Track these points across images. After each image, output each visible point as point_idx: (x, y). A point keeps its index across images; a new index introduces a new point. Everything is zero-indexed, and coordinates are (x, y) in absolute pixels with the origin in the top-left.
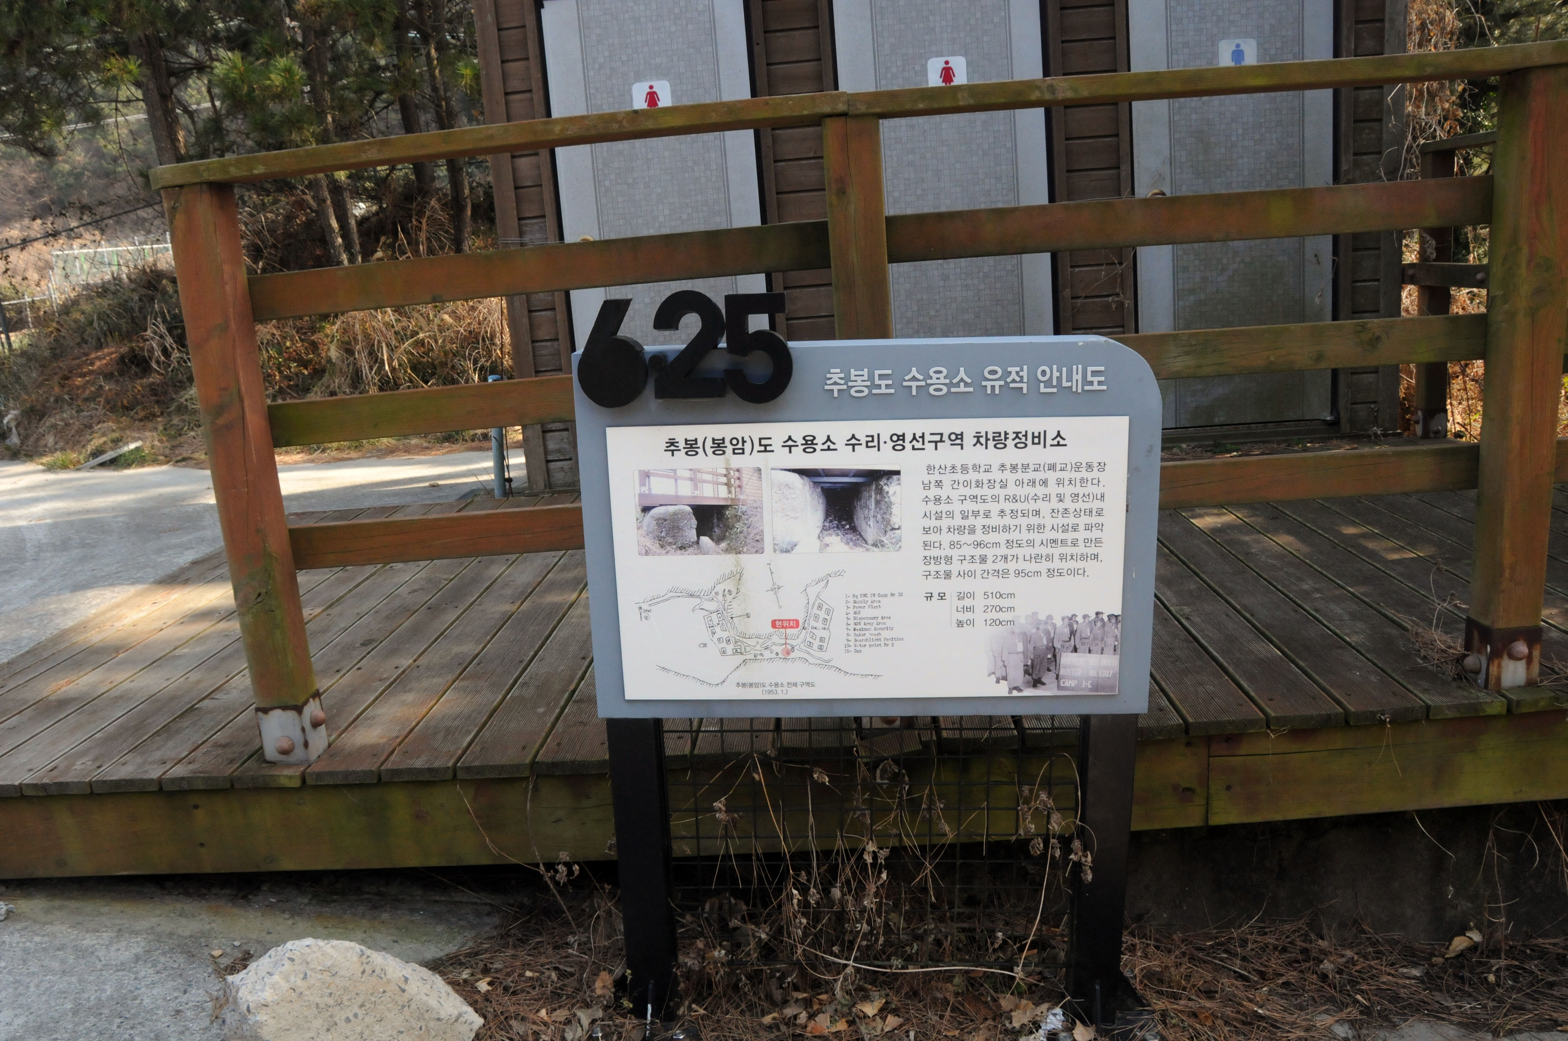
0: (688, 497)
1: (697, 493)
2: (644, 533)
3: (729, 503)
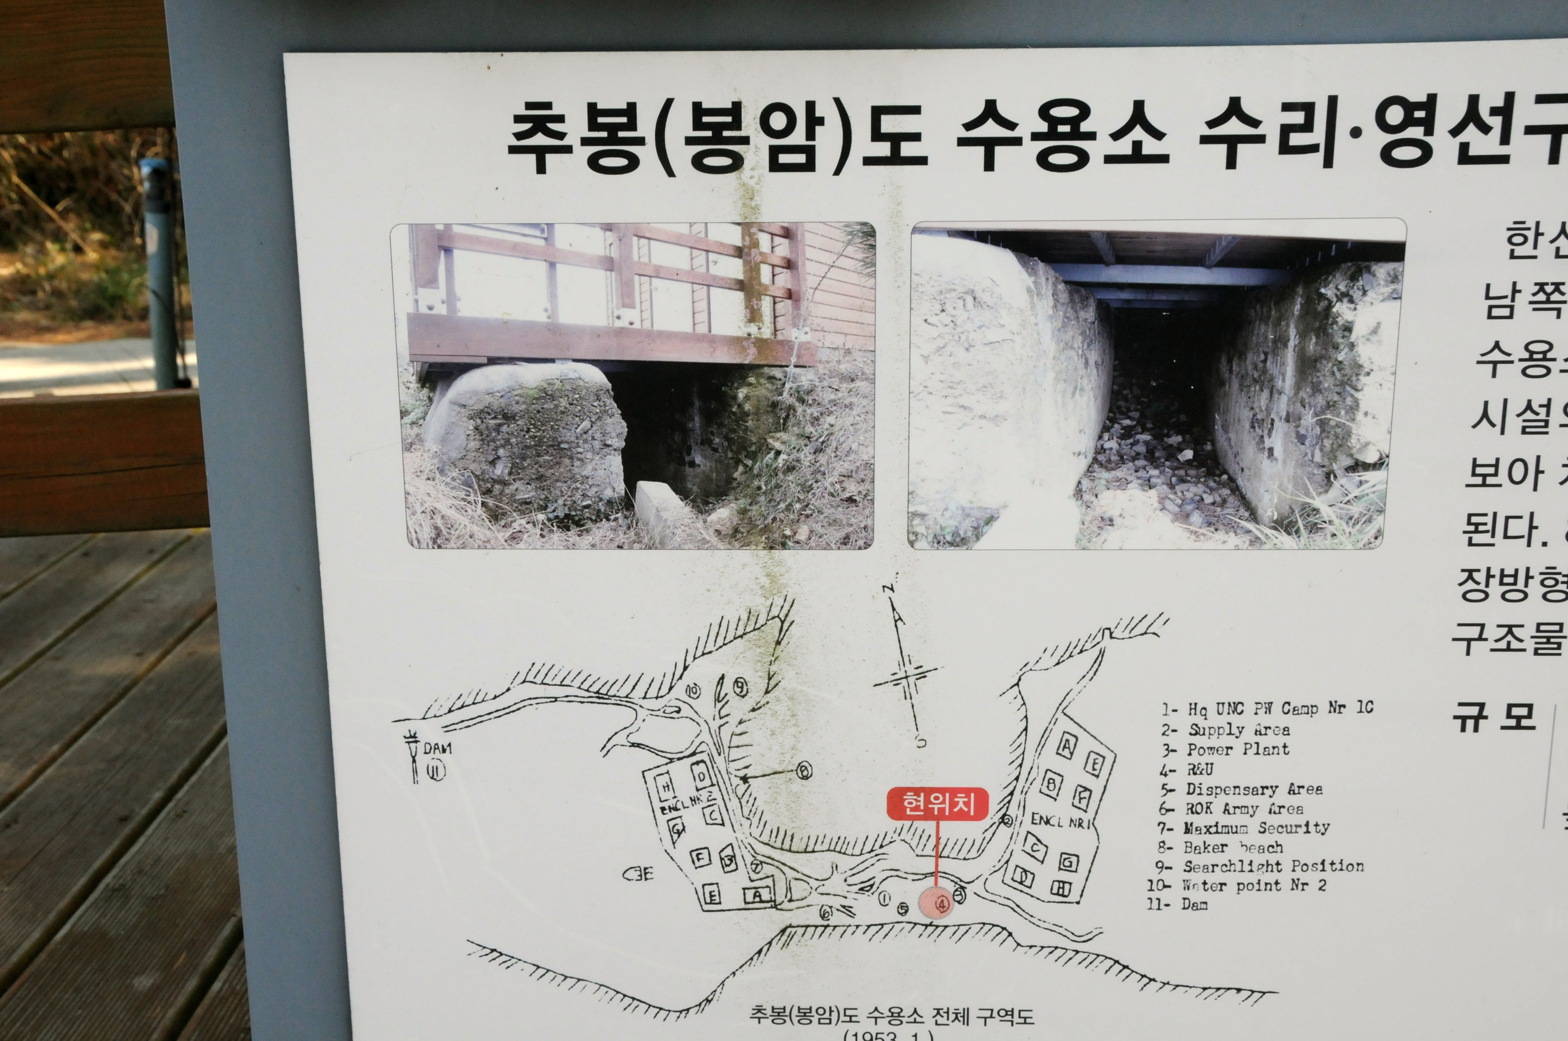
0: (597, 333)
1: (629, 316)
2: (429, 464)
3: (749, 357)
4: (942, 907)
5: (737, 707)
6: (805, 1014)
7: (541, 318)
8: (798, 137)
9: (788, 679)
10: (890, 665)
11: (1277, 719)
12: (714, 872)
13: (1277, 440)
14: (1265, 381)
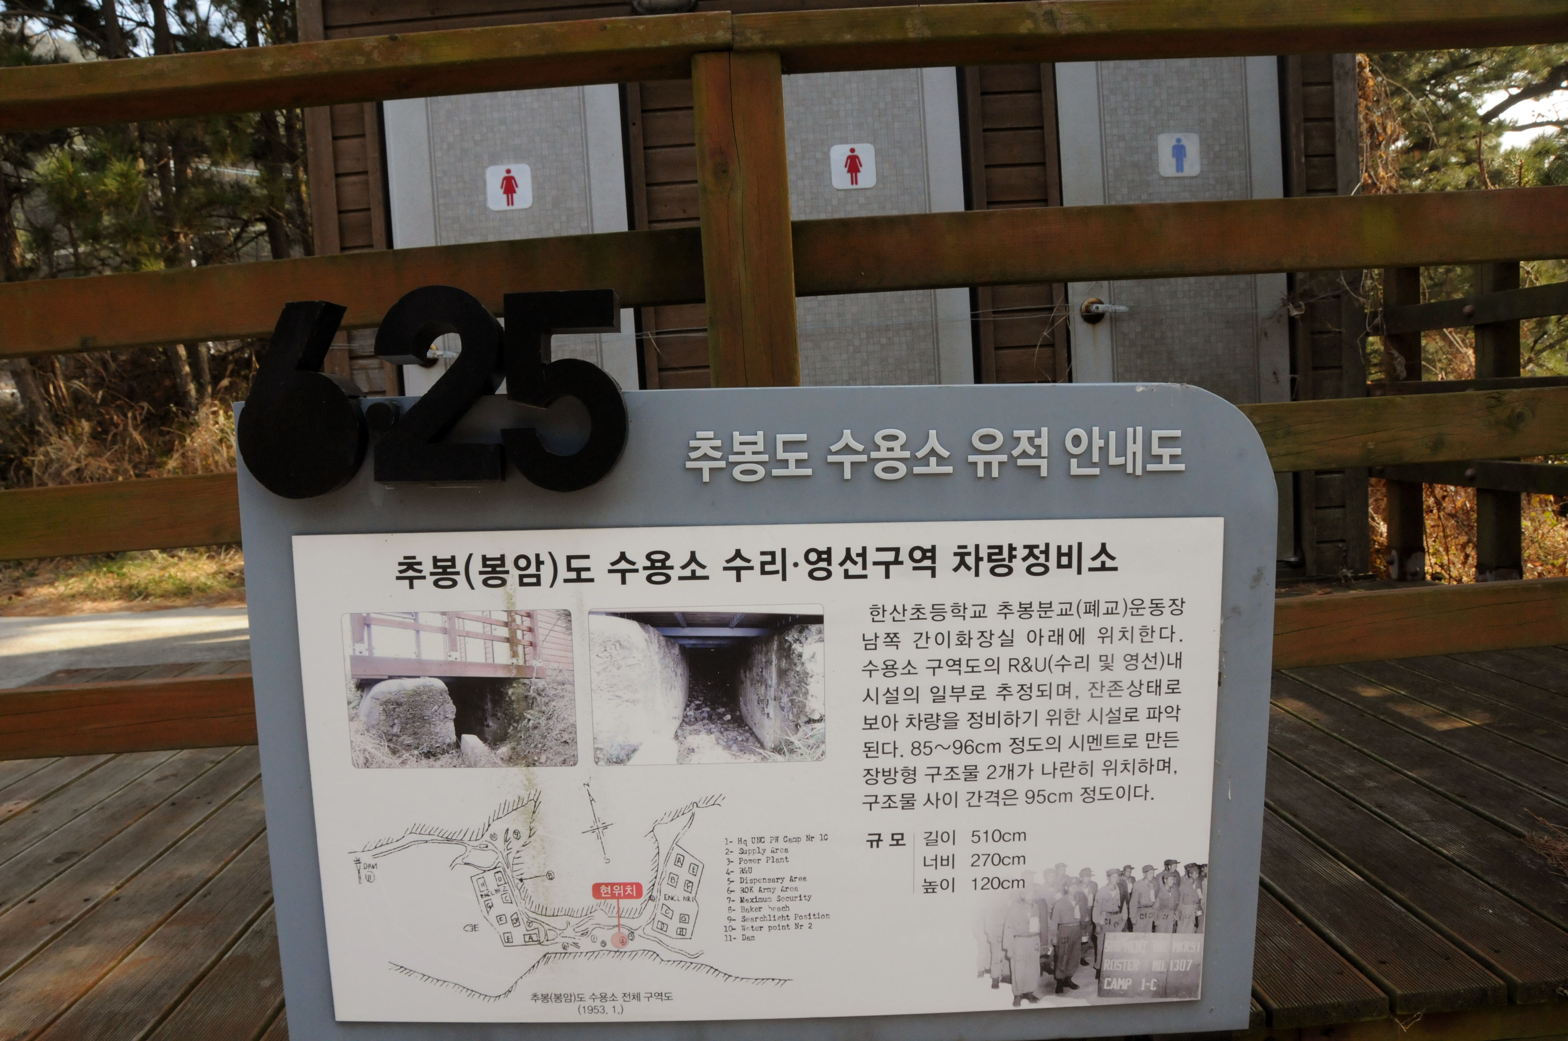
0: (440, 664)
1: (455, 655)
2: (362, 727)
3: (513, 674)
4: (623, 943)
5: (516, 845)
6: (558, 997)
7: (414, 657)
8: (532, 570)
9: (540, 831)
10: (589, 823)
11: (781, 845)
12: (508, 927)
13: (771, 709)
14: (763, 681)
